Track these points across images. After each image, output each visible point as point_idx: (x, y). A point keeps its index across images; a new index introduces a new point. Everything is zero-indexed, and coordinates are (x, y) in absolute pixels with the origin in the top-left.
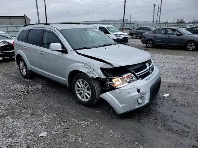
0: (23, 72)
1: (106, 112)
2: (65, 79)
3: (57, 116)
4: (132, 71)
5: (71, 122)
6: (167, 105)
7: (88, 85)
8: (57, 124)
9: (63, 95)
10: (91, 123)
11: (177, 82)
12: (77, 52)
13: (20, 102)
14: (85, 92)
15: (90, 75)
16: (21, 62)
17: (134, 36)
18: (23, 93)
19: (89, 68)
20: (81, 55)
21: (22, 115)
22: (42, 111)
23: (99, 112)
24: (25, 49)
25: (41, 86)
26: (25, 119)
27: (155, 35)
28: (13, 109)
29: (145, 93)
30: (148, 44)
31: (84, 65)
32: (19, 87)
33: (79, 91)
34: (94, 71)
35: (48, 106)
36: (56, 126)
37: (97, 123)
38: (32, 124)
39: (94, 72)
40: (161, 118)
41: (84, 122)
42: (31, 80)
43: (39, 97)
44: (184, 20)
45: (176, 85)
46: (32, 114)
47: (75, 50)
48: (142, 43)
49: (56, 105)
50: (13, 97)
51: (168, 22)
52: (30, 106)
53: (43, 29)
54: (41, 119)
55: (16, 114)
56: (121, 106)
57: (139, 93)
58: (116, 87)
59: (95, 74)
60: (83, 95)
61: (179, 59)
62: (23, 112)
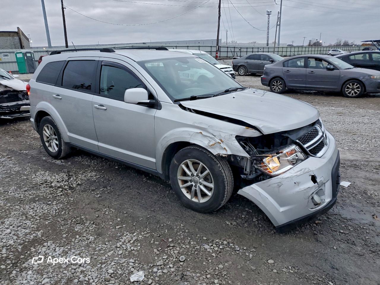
0: (50, 146)
1: (246, 222)
2: (153, 160)
3: (152, 236)
4: (298, 141)
5: (184, 246)
6: (355, 203)
7: (208, 171)
8: (158, 253)
9: (146, 190)
10: (225, 247)
11: (355, 158)
12: (181, 106)
13: (63, 209)
14: (201, 184)
15: (215, 152)
16: (48, 127)
17: (242, 71)
18: (61, 189)
19: (211, 138)
20: (190, 110)
21: (77, 236)
22: (117, 227)
23: (231, 224)
24: (57, 99)
25: (96, 175)
26: (88, 245)
27: (286, 69)
28: (53, 225)
29: (325, 183)
30: (274, 85)
31: (199, 131)
32: (49, 178)
33: (185, 182)
34: (222, 142)
35: (126, 215)
36: (158, 257)
37: (237, 247)
38: (107, 256)
39: (222, 145)
40: (355, 229)
41: (210, 244)
42: (70, 163)
43: (100, 197)
44: (321, 41)
45: (355, 163)
46: (99, 235)
47: (176, 101)
48: (263, 84)
49: (141, 214)
50: (45, 200)
51: (295, 45)
52: (87, 217)
53: (101, 59)
54: (121, 243)
55: (64, 236)
56: (282, 209)
57: (315, 183)
58: (272, 174)
59: (225, 149)
60: (196, 190)
61: (338, 113)
62: (76, 230)
